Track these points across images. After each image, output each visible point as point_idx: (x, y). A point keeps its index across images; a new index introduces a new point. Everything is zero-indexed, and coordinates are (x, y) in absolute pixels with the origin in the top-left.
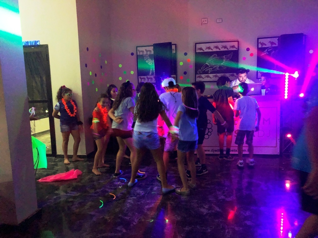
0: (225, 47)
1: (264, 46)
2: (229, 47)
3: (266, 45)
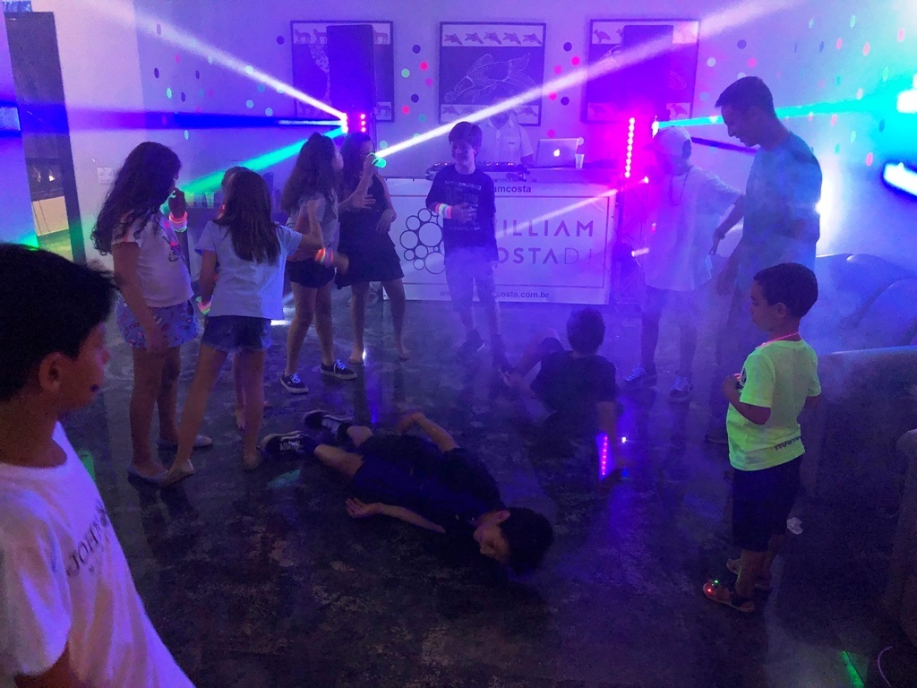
0: (513, 37)
1: (604, 41)
2: (521, 39)
3: (609, 38)
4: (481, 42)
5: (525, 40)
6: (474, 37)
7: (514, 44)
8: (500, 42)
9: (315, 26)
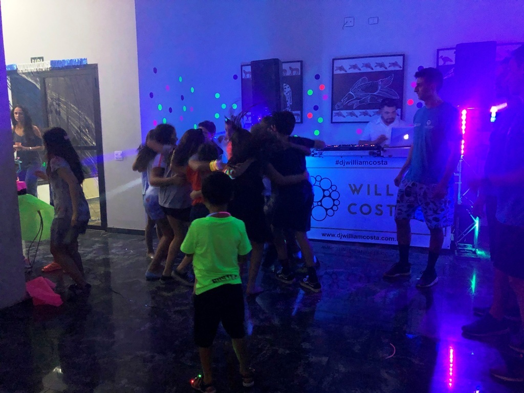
3: (451, 61)
4: (360, 70)
5: (389, 66)
6: (355, 67)
8: (372, 69)
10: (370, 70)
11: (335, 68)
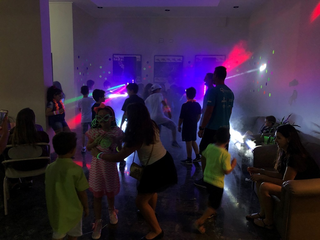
3: (200, 60)
4: (166, 61)
5: (177, 60)
6: (163, 59)
7: (175, 61)
8: (171, 61)
9: (120, 56)
10: (169, 61)
11: (155, 60)
